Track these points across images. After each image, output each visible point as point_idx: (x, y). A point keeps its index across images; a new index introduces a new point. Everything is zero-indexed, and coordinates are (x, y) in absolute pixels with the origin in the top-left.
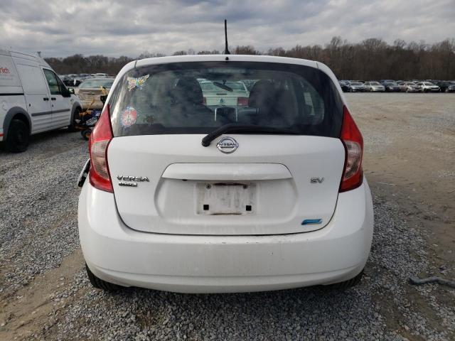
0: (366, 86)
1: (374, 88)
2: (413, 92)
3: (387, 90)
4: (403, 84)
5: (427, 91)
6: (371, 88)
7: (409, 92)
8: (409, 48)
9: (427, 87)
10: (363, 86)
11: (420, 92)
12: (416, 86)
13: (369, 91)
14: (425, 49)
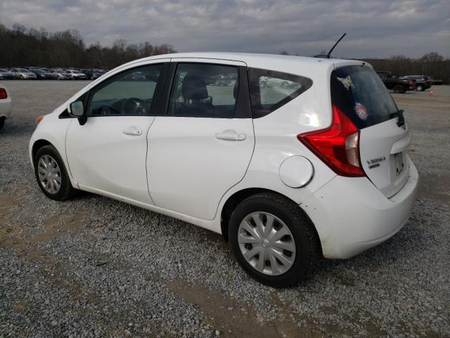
0: (14, 74)
1: (24, 75)
2: (65, 79)
3: (39, 78)
4: (53, 72)
5: (76, 79)
6: (21, 76)
7: (61, 79)
8: (30, 34)
9: (76, 75)
10: (10, 72)
11: (70, 79)
12: (65, 73)
13: (20, 78)
14: (48, 37)
